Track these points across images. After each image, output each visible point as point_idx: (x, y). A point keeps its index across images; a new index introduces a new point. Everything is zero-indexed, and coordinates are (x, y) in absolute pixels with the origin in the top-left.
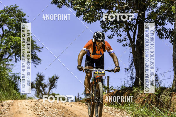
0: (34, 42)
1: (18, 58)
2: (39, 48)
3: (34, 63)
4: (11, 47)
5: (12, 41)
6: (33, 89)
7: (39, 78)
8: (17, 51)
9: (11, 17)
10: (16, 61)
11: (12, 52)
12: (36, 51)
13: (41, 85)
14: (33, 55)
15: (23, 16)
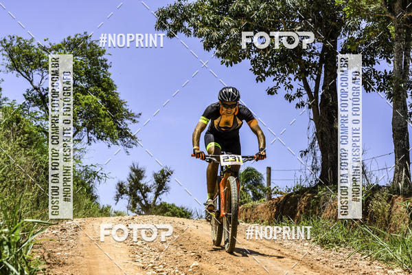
0: (123, 105)
1: (92, 136)
2: (133, 115)
3: (125, 144)
4: (78, 114)
5: (80, 104)
6: (123, 196)
7: (134, 173)
8: (90, 122)
9: (77, 57)
10: (89, 143)
11: (80, 125)
12: (127, 121)
13: (139, 188)
14: (121, 129)
15: (99, 53)
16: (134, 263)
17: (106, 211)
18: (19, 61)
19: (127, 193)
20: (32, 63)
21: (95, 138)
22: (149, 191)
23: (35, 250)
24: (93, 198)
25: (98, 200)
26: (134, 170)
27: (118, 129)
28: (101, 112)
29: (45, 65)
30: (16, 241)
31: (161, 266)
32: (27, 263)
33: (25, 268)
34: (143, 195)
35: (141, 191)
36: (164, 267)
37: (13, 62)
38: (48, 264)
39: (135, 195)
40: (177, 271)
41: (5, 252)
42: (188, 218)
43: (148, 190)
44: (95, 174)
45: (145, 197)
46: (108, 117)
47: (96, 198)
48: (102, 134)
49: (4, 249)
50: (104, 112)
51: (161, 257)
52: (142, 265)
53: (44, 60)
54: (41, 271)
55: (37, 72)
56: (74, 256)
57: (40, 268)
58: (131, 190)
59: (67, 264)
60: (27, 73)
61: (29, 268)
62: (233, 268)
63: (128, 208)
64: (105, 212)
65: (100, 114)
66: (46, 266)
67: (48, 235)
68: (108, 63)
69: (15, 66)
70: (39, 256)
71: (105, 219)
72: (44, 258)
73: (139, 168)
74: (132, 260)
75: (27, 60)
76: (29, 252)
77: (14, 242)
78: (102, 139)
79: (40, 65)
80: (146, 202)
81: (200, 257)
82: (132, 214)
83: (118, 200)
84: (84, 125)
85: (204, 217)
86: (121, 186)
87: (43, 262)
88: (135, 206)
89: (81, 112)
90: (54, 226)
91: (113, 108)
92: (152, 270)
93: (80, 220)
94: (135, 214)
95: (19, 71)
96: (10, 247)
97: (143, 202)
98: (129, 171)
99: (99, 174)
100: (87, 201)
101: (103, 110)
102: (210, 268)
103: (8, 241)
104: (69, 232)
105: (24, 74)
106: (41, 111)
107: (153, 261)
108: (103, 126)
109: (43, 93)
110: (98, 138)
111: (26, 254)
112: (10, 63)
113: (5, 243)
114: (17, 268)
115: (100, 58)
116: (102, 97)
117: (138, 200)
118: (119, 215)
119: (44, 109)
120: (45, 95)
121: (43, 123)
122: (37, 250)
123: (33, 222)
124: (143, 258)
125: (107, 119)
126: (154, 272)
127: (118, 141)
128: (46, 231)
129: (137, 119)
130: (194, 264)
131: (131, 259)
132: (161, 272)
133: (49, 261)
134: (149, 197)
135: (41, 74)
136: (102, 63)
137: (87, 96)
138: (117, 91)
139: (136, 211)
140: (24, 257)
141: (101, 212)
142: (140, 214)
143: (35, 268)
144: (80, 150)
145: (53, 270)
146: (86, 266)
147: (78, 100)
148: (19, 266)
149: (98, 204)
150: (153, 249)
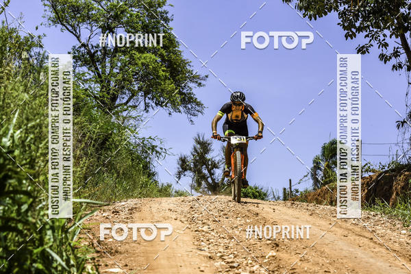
0: (187, 65)
1: (150, 101)
2: (198, 77)
3: (188, 111)
4: (133, 75)
5: (136, 64)
6: (186, 173)
7: (199, 146)
8: (148, 85)
9: (133, 9)
10: (146, 110)
11: (136, 88)
12: (191, 85)
13: (205, 164)
14: (184, 94)
15: (159, 5)
16: (199, 252)
17: (166, 190)
18: (64, 12)
19: (190, 169)
20: (79, 15)
21: (154, 105)
22: (217, 167)
23: (82, 236)
24: (151, 175)
25: (156, 178)
26: (199, 143)
27: (181, 93)
28: (161, 73)
29: (94, 18)
30: (61, 225)
31: (232, 256)
32: (73, 251)
33: (71, 256)
34: (209, 171)
35: (207, 167)
36: (235, 257)
37: (57, 13)
38: (98, 252)
39: (200, 172)
40: (250, 261)
41: (48, 237)
42: (263, 199)
43: (215, 166)
44: (153, 148)
45: (212, 174)
46: (169, 79)
47: (154, 175)
48: (162, 99)
49: (46, 234)
50: (164, 73)
51: (231, 245)
52: (209, 255)
53: (94, 12)
54: (90, 261)
55: (85, 26)
56: (129, 243)
57: (89, 256)
58: (195, 166)
59: (121, 253)
60: (73, 26)
61: (76, 258)
62: (316, 259)
63: (192, 187)
64: (165, 192)
65: (159, 76)
66: (95, 255)
67: (97, 218)
68: (169, 16)
69: (59, 19)
70: (87, 243)
71: (164, 199)
72: (93, 244)
73: (205, 139)
74: (197, 249)
75: (73, 11)
76: (76, 238)
77: (59, 226)
78: (162, 106)
79: (89, 18)
80: (213, 180)
81: (277, 245)
82: (196, 195)
83: (179, 178)
84: (140, 89)
85: (281, 198)
86: (183, 161)
87: (92, 250)
88: (199, 184)
89: (137, 73)
90: (105, 208)
91: (175, 69)
92: (220, 260)
93: (135, 201)
94: (200, 194)
95: (64, 25)
96: (54, 232)
97: (210, 180)
98: (193, 143)
99: (158, 149)
100: (143, 179)
101: (163, 71)
102: (289, 260)
103: (51, 224)
104: (123, 215)
105: (70, 28)
106: (90, 72)
107: (221, 250)
108: (162, 90)
109: (92, 51)
110: (157, 104)
111: (72, 240)
112: (53, 15)
113: (48, 227)
114: (62, 257)
115: (159, 9)
116: (161, 56)
117: (204, 177)
118: (181, 195)
119: (93, 69)
120: (95, 53)
121: (92, 86)
122: (85, 236)
123: (81, 203)
124: (210, 246)
125: (167, 82)
126: (223, 263)
127: (181, 108)
128: (95, 214)
129: (203, 82)
130: (270, 254)
131: (196, 247)
132: (232, 262)
133: (98, 249)
134: (216, 175)
135: (89, 28)
136: (162, 16)
137: (145, 55)
138: (180, 48)
139: (201, 190)
140: (70, 244)
141: (160, 191)
142: (206, 194)
143: (82, 257)
144: (135, 118)
145: (104, 259)
146: (142, 255)
147: (134, 59)
148: (64, 254)
149: (156, 182)
150: (222, 236)
